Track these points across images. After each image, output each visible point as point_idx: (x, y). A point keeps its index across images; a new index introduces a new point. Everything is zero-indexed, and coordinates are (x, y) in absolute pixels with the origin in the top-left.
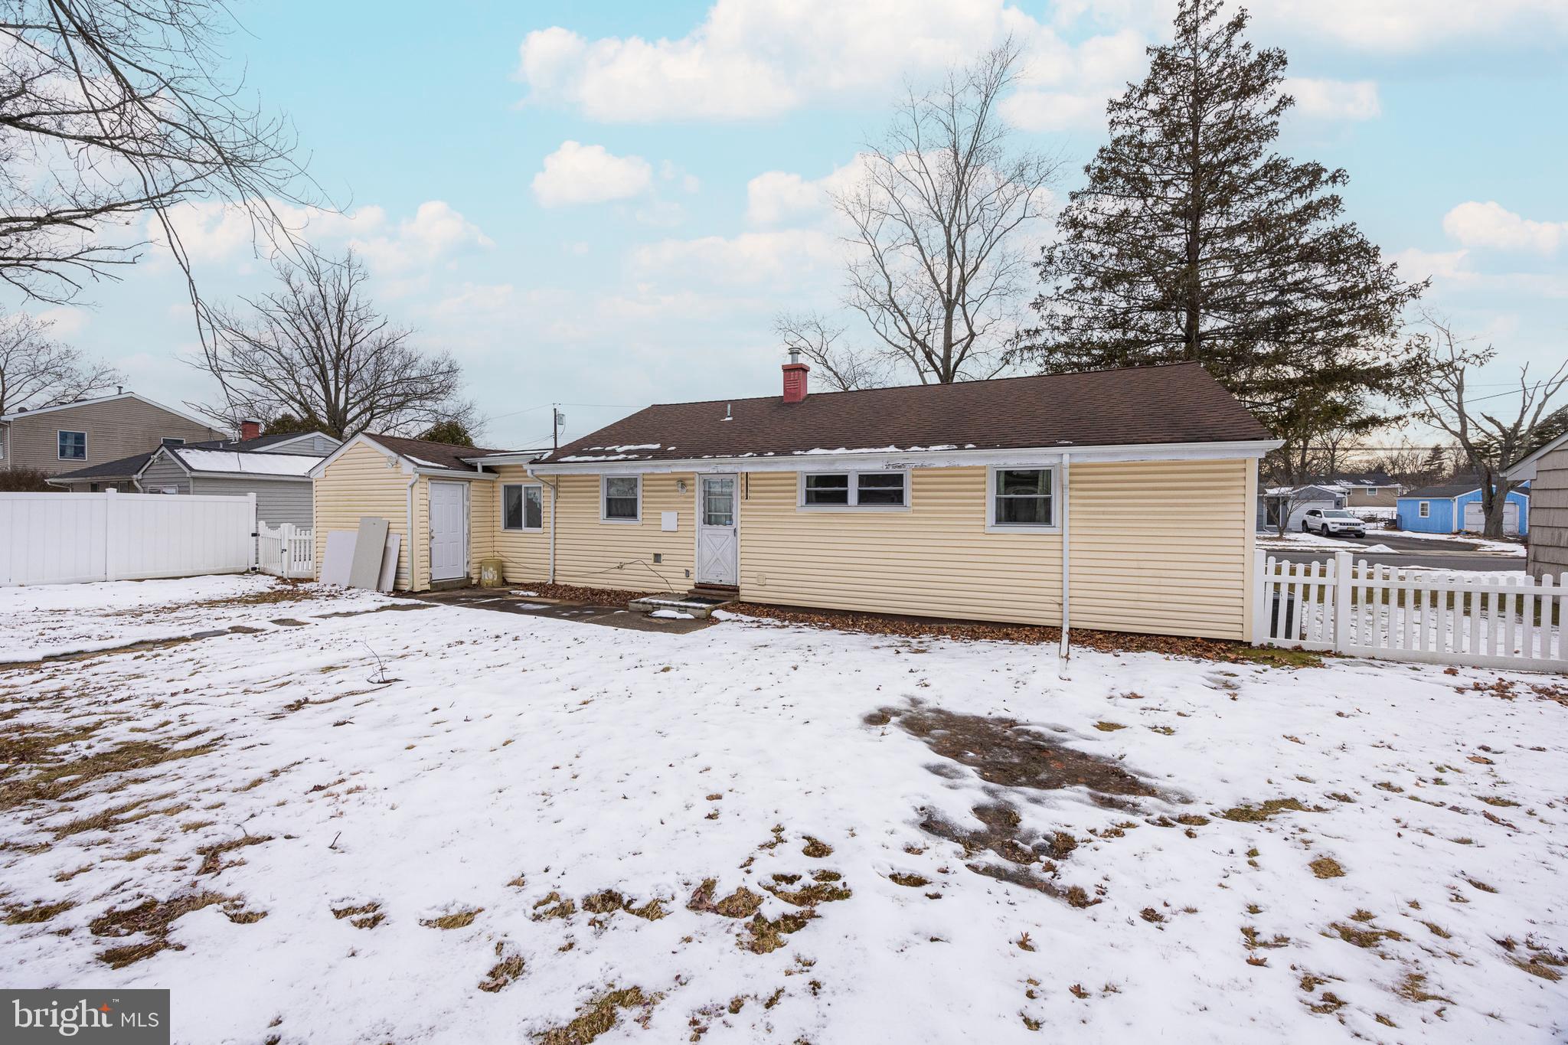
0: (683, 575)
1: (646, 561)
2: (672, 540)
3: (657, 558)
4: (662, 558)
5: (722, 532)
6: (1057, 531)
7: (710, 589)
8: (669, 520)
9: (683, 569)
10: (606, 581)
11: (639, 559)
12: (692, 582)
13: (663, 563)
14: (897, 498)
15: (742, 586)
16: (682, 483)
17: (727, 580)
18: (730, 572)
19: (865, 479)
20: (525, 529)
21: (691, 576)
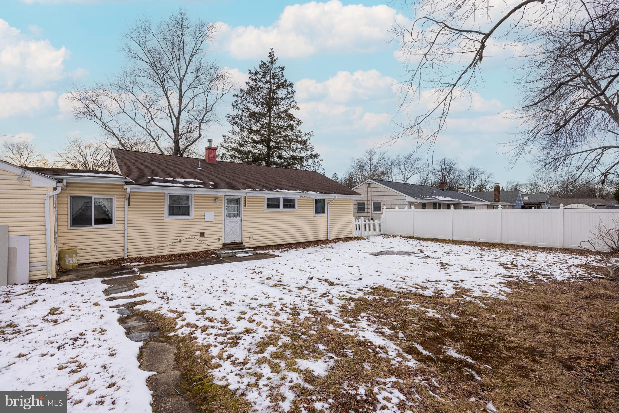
0: (217, 241)
1: (195, 237)
2: (211, 225)
3: (202, 234)
4: (205, 234)
5: (235, 220)
6: (326, 215)
7: (231, 245)
8: (210, 216)
9: (217, 238)
10: (169, 250)
11: (192, 236)
12: (221, 243)
13: (206, 236)
14: (292, 206)
15: (244, 242)
16: (216, 199)
17: (237, 240)
18: (238, 236)
19: (285, 200)
20: (94, 226)
21: (221, 240)
